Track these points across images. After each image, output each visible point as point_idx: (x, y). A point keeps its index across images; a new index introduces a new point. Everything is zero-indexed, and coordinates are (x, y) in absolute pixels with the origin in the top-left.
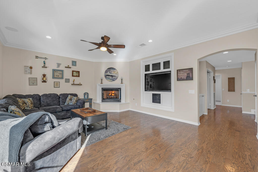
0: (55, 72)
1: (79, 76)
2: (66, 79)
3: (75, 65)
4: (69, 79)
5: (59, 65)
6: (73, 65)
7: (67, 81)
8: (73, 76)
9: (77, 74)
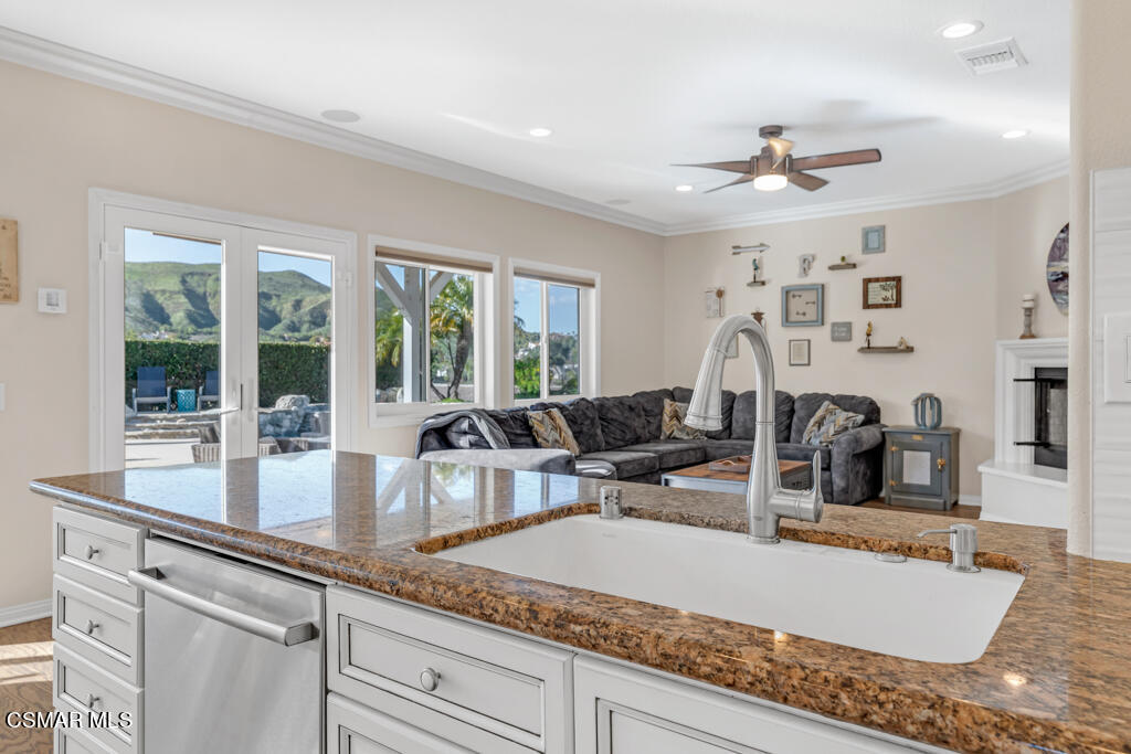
0: (794, 296)
1: (898, 304)
2: (834, 325)
3: (881, 248)
4: (850, 324)
5: (806, 264)
6: (866, 249)
7: (842, 332)
8: (867, 306)
9: (889, 294)
